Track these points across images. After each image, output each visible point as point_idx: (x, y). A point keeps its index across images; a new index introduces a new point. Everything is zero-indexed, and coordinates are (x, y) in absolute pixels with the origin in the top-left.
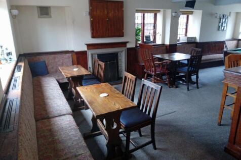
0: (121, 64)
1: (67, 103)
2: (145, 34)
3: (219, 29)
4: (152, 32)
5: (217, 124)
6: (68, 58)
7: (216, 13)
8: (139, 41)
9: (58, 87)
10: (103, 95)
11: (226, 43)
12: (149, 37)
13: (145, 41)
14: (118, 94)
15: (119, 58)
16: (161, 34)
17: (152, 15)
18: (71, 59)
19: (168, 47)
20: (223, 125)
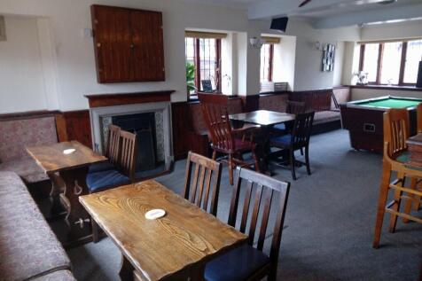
0: (160, 136)
1: (54, 238)
2: (202, 78)
3: (322, 69)
4: (213, 73)
5: (371, 245)
6: (46, 128)
7: (318, 42)
8: (193, 89)
9: (27, 196)
10: (154, 214)
11: (334, 91)
12: (209, 82)
13: (202, 89)
14: (188, 207)
15: (157, 123)
16: (231, 76)
17: (213, 41)
18: (53, 129)
19: (245, 102)
20: (382, 246)
